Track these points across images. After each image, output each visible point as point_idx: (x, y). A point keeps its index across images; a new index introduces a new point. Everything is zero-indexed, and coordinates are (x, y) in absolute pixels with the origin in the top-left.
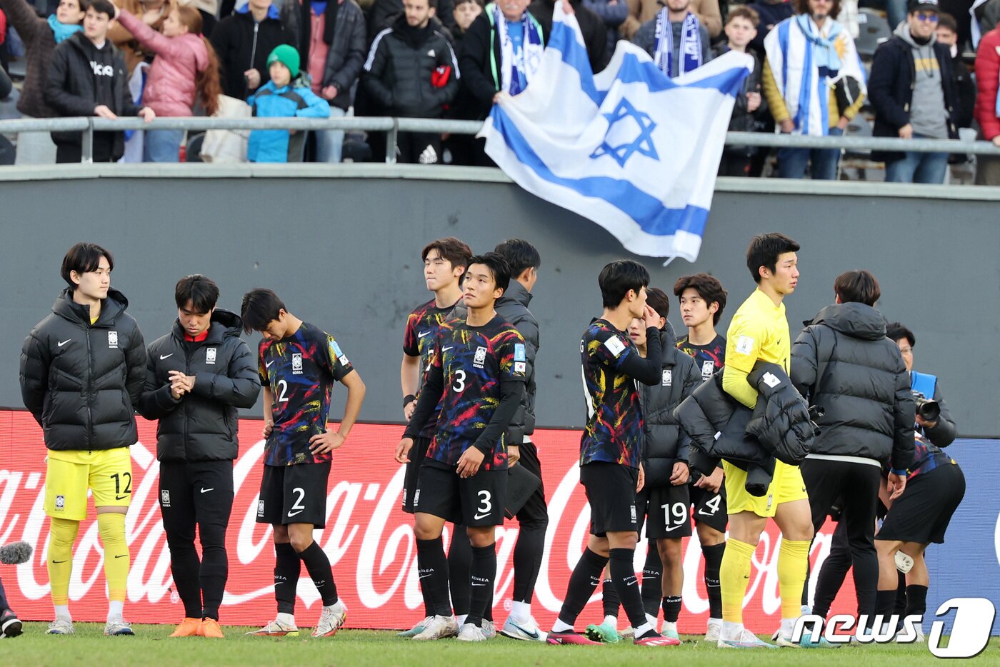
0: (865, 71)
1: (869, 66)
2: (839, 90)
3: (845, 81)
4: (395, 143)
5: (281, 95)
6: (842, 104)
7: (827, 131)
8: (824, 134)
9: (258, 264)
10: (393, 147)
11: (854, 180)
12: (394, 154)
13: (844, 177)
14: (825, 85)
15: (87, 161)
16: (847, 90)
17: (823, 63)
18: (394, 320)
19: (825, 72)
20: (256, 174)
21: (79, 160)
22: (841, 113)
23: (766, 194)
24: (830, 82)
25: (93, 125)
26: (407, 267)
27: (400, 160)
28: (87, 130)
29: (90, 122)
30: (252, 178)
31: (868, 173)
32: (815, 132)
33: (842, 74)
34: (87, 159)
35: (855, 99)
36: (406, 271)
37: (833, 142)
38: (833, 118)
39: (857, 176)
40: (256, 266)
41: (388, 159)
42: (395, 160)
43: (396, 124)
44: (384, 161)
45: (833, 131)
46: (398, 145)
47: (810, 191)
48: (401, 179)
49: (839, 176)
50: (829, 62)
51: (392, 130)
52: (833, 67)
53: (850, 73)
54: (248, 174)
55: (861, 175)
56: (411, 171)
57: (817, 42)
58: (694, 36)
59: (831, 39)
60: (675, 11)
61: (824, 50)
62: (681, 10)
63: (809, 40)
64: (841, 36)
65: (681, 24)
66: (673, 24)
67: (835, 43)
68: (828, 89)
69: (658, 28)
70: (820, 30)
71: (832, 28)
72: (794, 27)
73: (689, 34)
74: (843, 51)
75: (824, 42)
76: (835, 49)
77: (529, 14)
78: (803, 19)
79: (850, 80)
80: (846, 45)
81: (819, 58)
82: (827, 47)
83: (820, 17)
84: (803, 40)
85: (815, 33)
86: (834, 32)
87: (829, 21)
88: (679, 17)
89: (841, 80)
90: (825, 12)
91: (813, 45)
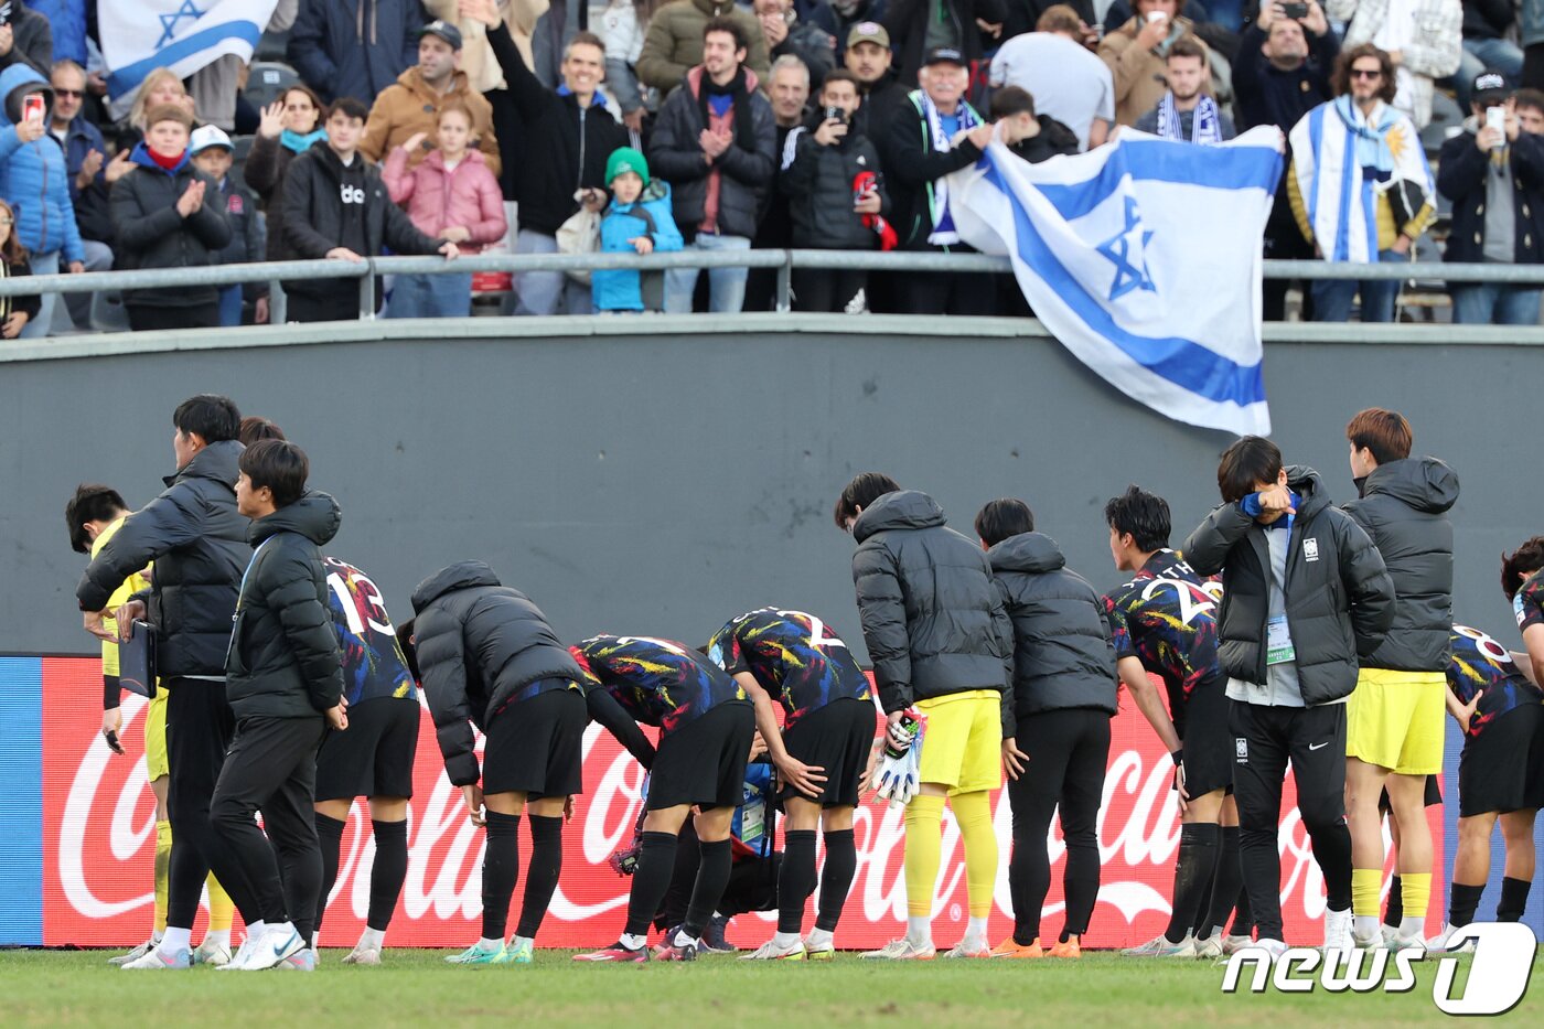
0: (1429, 172)
1: (1435, 166)
3: (1402, 186)
4: (789, 284)
5: (624, 214)
6: (1400, 220)
7: (1375, 255)
8: (1371, 259)
9: (603, 453)
11: (1419, 322)
12: (788, 300)
13: (1406, 319)
14: (1371, 192)
15: (368, 318)
16: (1404, 197)
17: (1370, 161)
18: (792, 526)
19: (1371, 173)
20: (598, 331)
21: (355, 316)
22: (1399, 232)
23: (1298, 343)
24: (1379, 188)
25: (375, 269)
26: (808, 453)
27: (795, 307)
28: (367, 274)
29: (371, 264)
30: (594, 336)
31: (1437, 314)
33: (1396, 177)
34: (367, 314)
35: (1416, 211)
36: (807, 458)
37: (1388, 270)
38: (1386, 236)
39: (1421, 317)
40: (601, 456)
41: (779, 307)
42: (788, 307)
43: (789, 259)
45: (1384, 255)
46: (792, 287)
47: (1358, 338)
48: (797, 332)
49: (1398, 317)
50: (1377, 159)
51: (784, 266)
52: (1383, 167)
53: (1410, 177)
54: (588, 331)
55: (1428, 315)
56: (808, 322)
57: (1362, 133)
58: (1211, 128)
59: (1383, 129)
60: (1185, 98)
61: (1371, 144)
62: (1191, 97)
63: (1351, 130)
64: (1398, 127)
65: (1192, 113)
66: (1182, 114)
67: (1387, 135)
68: (1375, 197)
69: (1162, 121)
70: (1366, 117)
71: (1384, 114)
72: (1330, 116)
73: (1204, 125)
74: (1399, 146)
75: (1371, 132)
76: (1388, 142)
77: (966, 104)
78: (1343, 102)
79: (1411, 186)
80: (1405, 138)
81: (1365, 154)
82: (1376, 140)
83: (1361, 101)
84: (1342, 131)
85: (1360, 122)
86: (1386, 120)
87: (1380, 105)
88: (1190, 105)
89: (1397, 184)
90: (1367, 93)
91: (1356, 137)
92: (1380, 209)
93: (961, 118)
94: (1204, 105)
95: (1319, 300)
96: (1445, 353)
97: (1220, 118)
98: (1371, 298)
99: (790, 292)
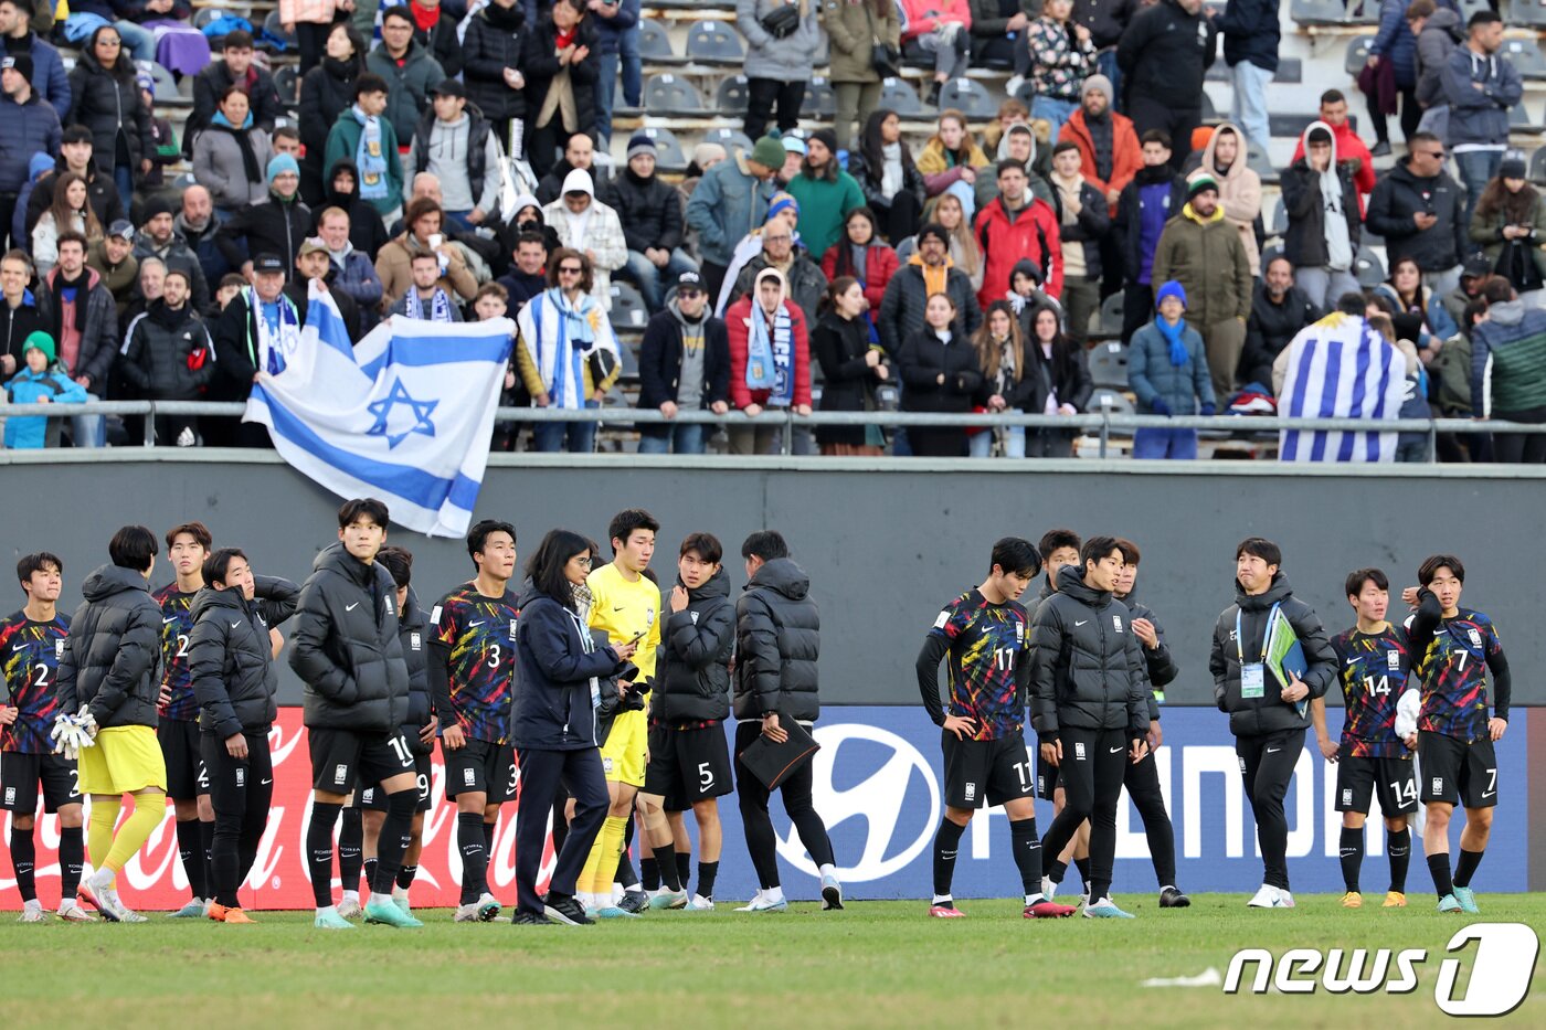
2: (593, 361)
3: (599, 354)
4: (153, 426)
5: (37, 381)
6: (597, 377)
7: (583, 404)
8: (579, 407)
10: (151, 430)
11: (611, 452)
12: (152, 437)
13: (601, 449)
14: (579, 358)
16: (601, 361)
17: (577, 336)
19: (579, 345)
20: (14, 460)
22: (596, 386)
23: (524, 468)
24: (585, 355)
27: (157, 443)
30: (10, 463)
31: (626, 446)
32: (571, 405)
33: (596, 347)
35: (610, 371)
37: (589, 414)
38: (589, 390)
39: (613, 448)
41: (146, 442)
42: (153, 443)
43: (153, 407)
44: (142, 444)
45: (589, 404)
46: (156, 428)
47: (567, 462)
48: (160, 461)
50: (583, 335)
51: (149, 413)
52: (586, 339)
53: (604, 344)
55: (618, 447)
56: (169, 454)
57: (570, 316)
58: (444, 313)
59: (584, 312)
60: (424, 288)
61: (578, 323)
62: (430, 287)
63: (562, 313)
64: (595, 310)
65: (431, 300)
66: (423, 301)
67: (588, 316)
68: (582, 362)
69: (409, 307)
70: (572, 303)
71: (585, 301)
72: (547, 301)
73: (439, 310)
74: (596, 325)
75: (577, 315)
76: (588, 321)
77: (284, 295)
78: (555, 293)
79: (605, 352)
80: (599, 318)
81: (573, 331)
82: (580, 320)
83: (566, 291)
84: (556, 314)
85: (568, 307)
86: (586, 306)
87: (581, 295)
88: (429, 294)
89: (595, 352)
90: (570, 285)
91: (566, 318)
92: (584, 370)
93: (280, 305)
94: (439, 294)
95: (541, 435)
96: (631, 474)
97: (450, 305)
98: (574, 435)
99: (154, 432)
